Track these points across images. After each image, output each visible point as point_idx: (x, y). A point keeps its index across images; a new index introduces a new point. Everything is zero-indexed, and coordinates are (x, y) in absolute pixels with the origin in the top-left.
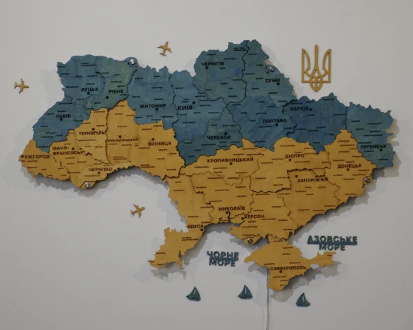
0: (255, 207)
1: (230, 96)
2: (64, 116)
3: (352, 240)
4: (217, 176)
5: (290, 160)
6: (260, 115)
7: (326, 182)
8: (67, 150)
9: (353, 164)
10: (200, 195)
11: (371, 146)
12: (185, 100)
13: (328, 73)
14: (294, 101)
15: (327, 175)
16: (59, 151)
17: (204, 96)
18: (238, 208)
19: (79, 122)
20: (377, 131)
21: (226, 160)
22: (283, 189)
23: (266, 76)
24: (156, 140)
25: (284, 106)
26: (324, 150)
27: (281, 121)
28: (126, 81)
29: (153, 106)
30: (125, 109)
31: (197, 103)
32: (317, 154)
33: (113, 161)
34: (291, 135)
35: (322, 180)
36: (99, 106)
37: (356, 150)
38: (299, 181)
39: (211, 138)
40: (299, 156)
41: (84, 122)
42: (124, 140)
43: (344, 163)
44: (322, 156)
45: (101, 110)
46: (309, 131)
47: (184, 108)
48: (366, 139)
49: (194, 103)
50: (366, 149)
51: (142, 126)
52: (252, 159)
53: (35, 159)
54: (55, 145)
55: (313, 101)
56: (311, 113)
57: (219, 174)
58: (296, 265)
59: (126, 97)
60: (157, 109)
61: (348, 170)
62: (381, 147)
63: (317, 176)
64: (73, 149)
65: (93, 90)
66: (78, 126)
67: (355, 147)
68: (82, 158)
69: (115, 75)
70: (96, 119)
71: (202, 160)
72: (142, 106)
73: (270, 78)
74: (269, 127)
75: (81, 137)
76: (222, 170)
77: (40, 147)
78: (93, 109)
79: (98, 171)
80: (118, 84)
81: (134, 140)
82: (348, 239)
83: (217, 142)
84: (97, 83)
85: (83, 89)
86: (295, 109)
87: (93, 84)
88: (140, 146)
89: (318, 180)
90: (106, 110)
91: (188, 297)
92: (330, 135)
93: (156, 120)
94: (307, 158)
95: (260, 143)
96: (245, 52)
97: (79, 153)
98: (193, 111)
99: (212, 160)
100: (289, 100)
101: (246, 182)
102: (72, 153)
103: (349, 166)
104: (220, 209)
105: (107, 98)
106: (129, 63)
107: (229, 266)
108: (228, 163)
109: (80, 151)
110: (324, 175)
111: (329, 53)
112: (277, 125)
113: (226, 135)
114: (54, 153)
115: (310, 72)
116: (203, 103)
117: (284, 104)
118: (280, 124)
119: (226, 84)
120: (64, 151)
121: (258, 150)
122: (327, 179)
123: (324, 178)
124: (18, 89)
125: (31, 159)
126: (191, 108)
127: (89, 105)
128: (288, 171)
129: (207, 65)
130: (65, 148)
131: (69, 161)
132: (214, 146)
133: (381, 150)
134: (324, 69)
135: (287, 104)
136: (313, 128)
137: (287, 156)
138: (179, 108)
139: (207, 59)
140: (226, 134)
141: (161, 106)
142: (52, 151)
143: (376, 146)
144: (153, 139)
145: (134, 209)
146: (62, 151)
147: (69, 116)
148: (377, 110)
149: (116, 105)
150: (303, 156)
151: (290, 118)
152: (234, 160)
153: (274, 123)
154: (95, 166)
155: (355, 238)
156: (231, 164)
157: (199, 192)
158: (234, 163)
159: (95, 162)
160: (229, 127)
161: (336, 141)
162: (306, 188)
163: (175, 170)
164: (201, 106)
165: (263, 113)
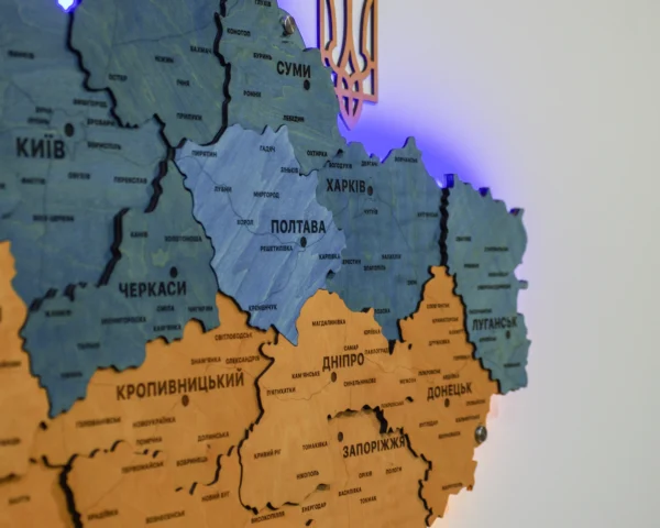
1: (181, 116)
4: (148, 459)
5: (334, 377)
6: (264, 200)
7: (403, 449)
9: (456, 381)
11: (491, 324)
12: (41, 116)
13: (371, 67)
17: (103, 105)
20: (500, 274)
21: (172, 387)
22: (320, 487)
23: (278, 50)
26: (402, 337)
27: (314, 226)
31: (78, 132)
32: (391, 350)
34: (335, 282)
35: (394, 444)
37: (462, 337)
38: (346, 452)
39: (129, 290)
40: (353, 359)
43: (439, 381)
44: (402, 358)
46: (366, 268)
47: (38, 148)
48: (483, 300)
50: (486, 333)
52: (241, 379)
56: (370, 205)
57: (152, 447)
61: (448, 403)
62: (509, 323)
67: (459, 325)
73: (288, 58)
74: (286, 248)
76: (160, 430)
83: (146, 306)
86: (337, 186)
89: (385, 445)
92: (410, 283)
94: (369, 367)
95: (263, 312)
98: (61, 167)
99: (131, 390)
101: (229, 474)
103: (446, 392)
108: (177, 397)
111: (372, 3)
112: (303, 242)
113: (172, 284)
116: (95, 134)
117: (320, 161)
119: (170, 60)
122: (402, 438)
123: (397, 435)
126: (59, 151)
128: (329, 418)
132: (140, 326)
133: (508, 335)
136: (376, 259)
137: (326, 363)
138: (21, 147)
140: (174, 272)
143: (499, 323)
148: (500, 203)
151: (334, 216)
152: (192, 384)
153: (297, 236)
156: (185, 401)
158: (193, 395)
160: (182, 246)
161: (423, 305)
162: (362, 475)
163: (16, 441)
164: (92, 145)
165: (270, 195)
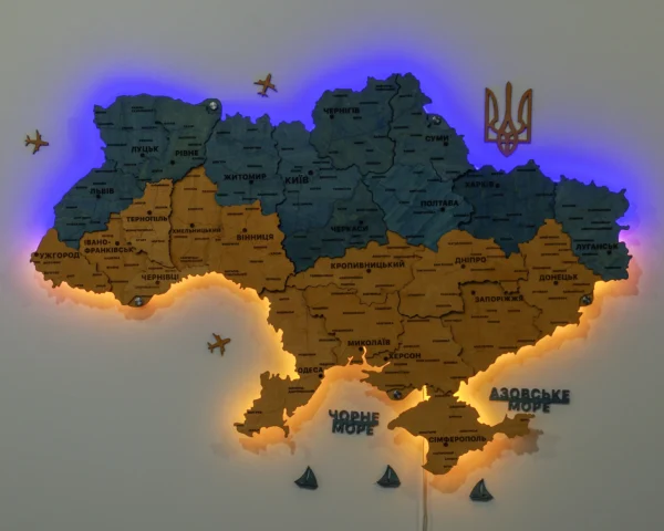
0: (406, 340)
1: (368, 163)
2: (103, 191)
3: (560, 396)
4: (346, 291)
5: (463, 267)
6: (417, 193)
7: (522, 302)
8: (107, 246)
9: (564, 273)
10: (318, 320)
11: (593, 247)
12: (298, 169)
13: (527, 128)
14: (471, 172)
15: (522, 291)
16: (95, 247)
17: (328, 162)
18: (380, 343)
19: (127, 201)
20: (603, 222)
21: (361, 265)
22: (452, 312)
23: (426, 132)
24: (250, 232)
25: (454, 180)
26: (518, 251)
27: (450, 203)
28: (204, 136)
29: (245, 177)
30: (201, 180)
31: (315, 174)
32: (507, 257)
33: (180, 265)
34: (466, 226)
35: (515, 299)
36: (159, 175)
37: (570, 253)
38: (478, 300)
39: (338, 229)
40: (478, 260)
41: (135, 201)
42: (199, 231)
43: (550, 272)
44: (515, 261)
45: (162, 182)
46: (494, 220)
47: (295, 180)
48: (587, 235)
49: (311, 173)
50: (586, 251)
51: (226, 210)
52: (402, 264)
53: (57, 259)
54: (88, 236)
55: (502, 173)
56: (497, 191)
57: (349, 287)
58: (470, 434)
59: (202, 161)
60: (251, 182)
61: (556, 283)
62: (610, 247)
63: (506, 293)
64: (117, 243)
65: (151, 150)
66: (125, 207)
67: (568, 247)
68: (131, 258)
69: (186, 127)
70: (155, 196)
71: (322, 265)
72: (227, 177)
73: (434, 134)
74: (431, 212)
75: (131, 225)
76: (354, 281)
77: (65, 240)
78: (149, 180)
79: (155, 280)
80: (191, 141)
81: (214, 230)
82: (555, 394)
83: (346, 235)
84: (157, 138)
85: (134, 149)
86: (473, 185)
87: (151, 141)
88: (224, 241)
89: (507, 299)
90: (169, 182)
91: (297, 482)
92: (529, 226)
93: (251, 199)
94: (490, 264)
95: (416, 239)
96: (393, 92)
97: (126, 250)
98: (309, 185)
99: (339, 265)
100: (463, 170)
101: (392, 301)
102: (116, 250)
103: (557, 278)
104: (350, 343)
105: (173, 163)
106: (208, 109)
107: (364, 434)
108: (364, 269)
109: (127, 247)
110: (518, 292)
111: (528, 96)
112: (443, 210)
113: (361, 226)
114: (87, 251)
115: (498, 126)
116: (324, 173)
117: (455, 176)
118: (448, 208)
119: (362, 143)
120: (103, 246)
121: (412, 250)
122: (522, 298)
123: (517, 295)
124: (32, 147)
125: (49, 260)
126: (306, 180)
127: (143, 174)
128: (459, 284)
129: (332, 112)
130: (105, 242)
131: (111, 263)
132: (342, 242)
133: (609, 253)
134: (520, 120)
135: (460, 177)
136: (501, 216)
137: (458, 260)
138: (287, 180)
139: (332, 103)
140: (361, 222)
141: (258, 177)
142: (83, 246)
143: (602, 247)
144: (245, 230)
145: (214, 342)
146: (99, 246)
147: (111, 191)
148: (605, 189)
149: (186, 175)
150: (484, 260)
151: (465, 199)
152: (373, 265)
153: (439, 207)
154: (150, 272)
155: (566, 393)
156: (369, 271)
157: (316, 316)
158: (373, 269)
159: (151, 265)
160: (366, 213)
161: (536, 237)
162: (489, 311)
163: (279, 279)
164: (321, 177)
165: (421, 191)
